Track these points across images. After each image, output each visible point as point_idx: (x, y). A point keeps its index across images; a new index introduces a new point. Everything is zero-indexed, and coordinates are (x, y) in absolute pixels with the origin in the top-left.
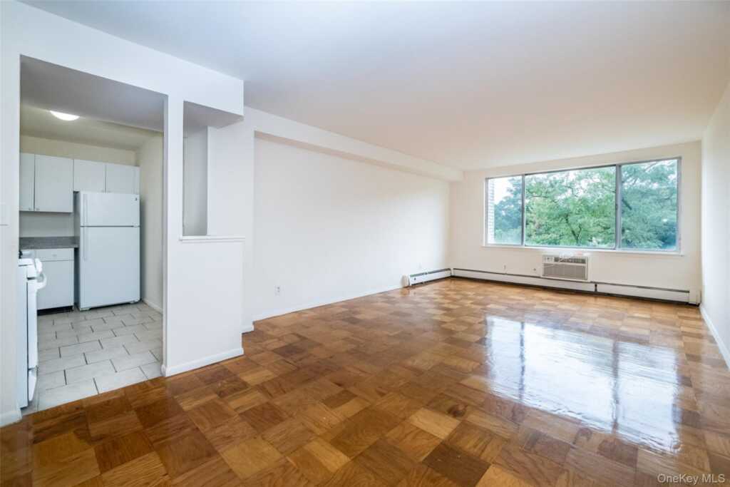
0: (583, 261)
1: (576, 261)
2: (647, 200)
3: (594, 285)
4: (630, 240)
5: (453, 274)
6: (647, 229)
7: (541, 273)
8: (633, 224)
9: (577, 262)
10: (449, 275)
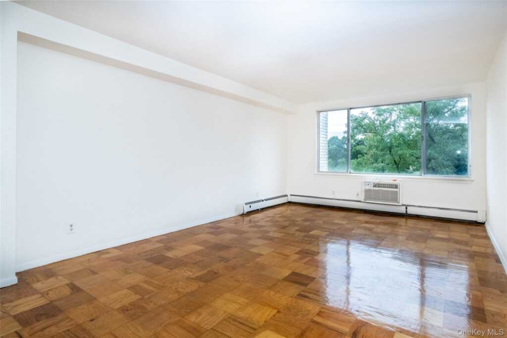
0: (396, 187)
1: (391, 186)
2: (446, 136)
3: (405, 207)
4: (435, 168)
5: (289, 200)
6: (446, 159)
7: (362, 198)
8: (436, 155)
9: (391, 188)
10: (286, 201)
